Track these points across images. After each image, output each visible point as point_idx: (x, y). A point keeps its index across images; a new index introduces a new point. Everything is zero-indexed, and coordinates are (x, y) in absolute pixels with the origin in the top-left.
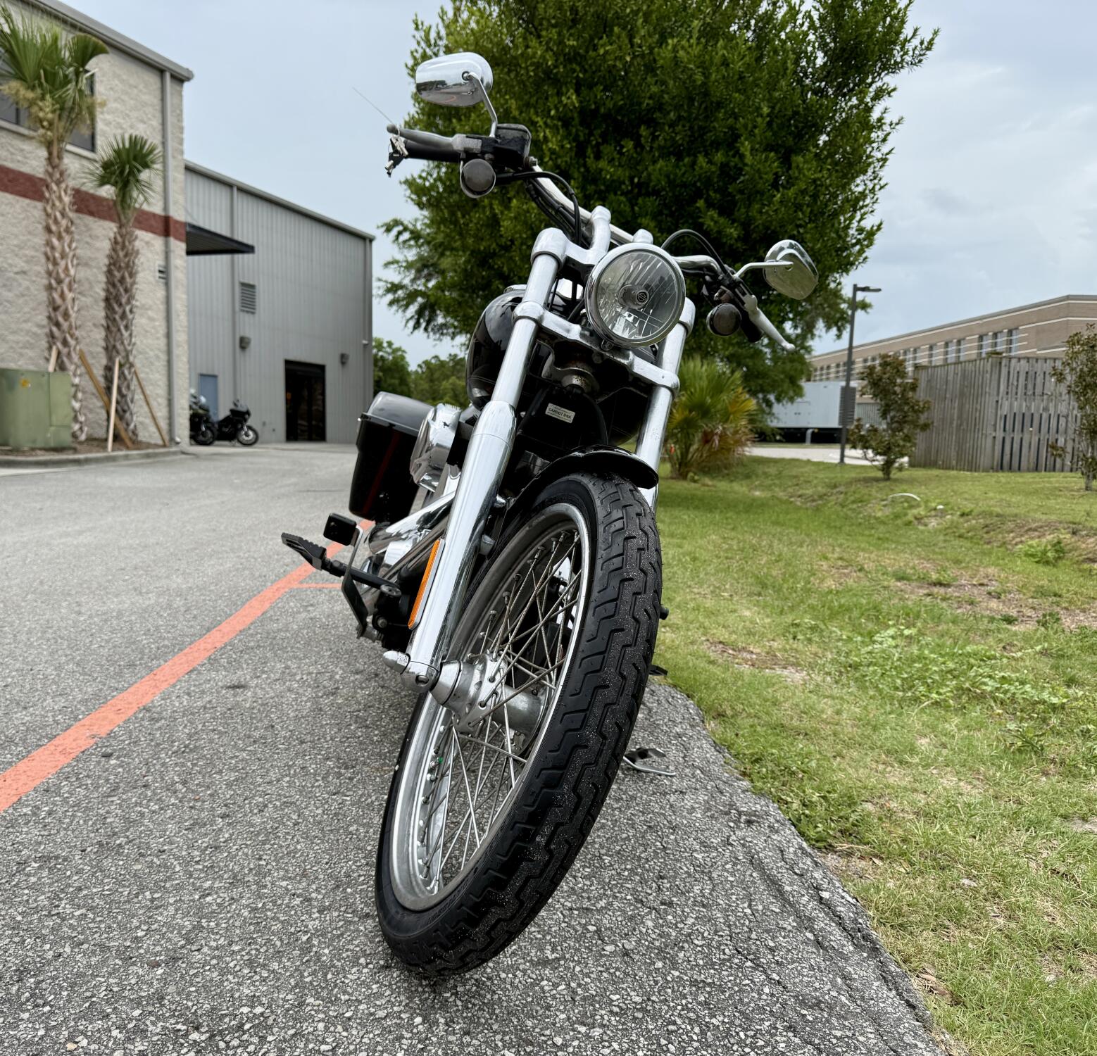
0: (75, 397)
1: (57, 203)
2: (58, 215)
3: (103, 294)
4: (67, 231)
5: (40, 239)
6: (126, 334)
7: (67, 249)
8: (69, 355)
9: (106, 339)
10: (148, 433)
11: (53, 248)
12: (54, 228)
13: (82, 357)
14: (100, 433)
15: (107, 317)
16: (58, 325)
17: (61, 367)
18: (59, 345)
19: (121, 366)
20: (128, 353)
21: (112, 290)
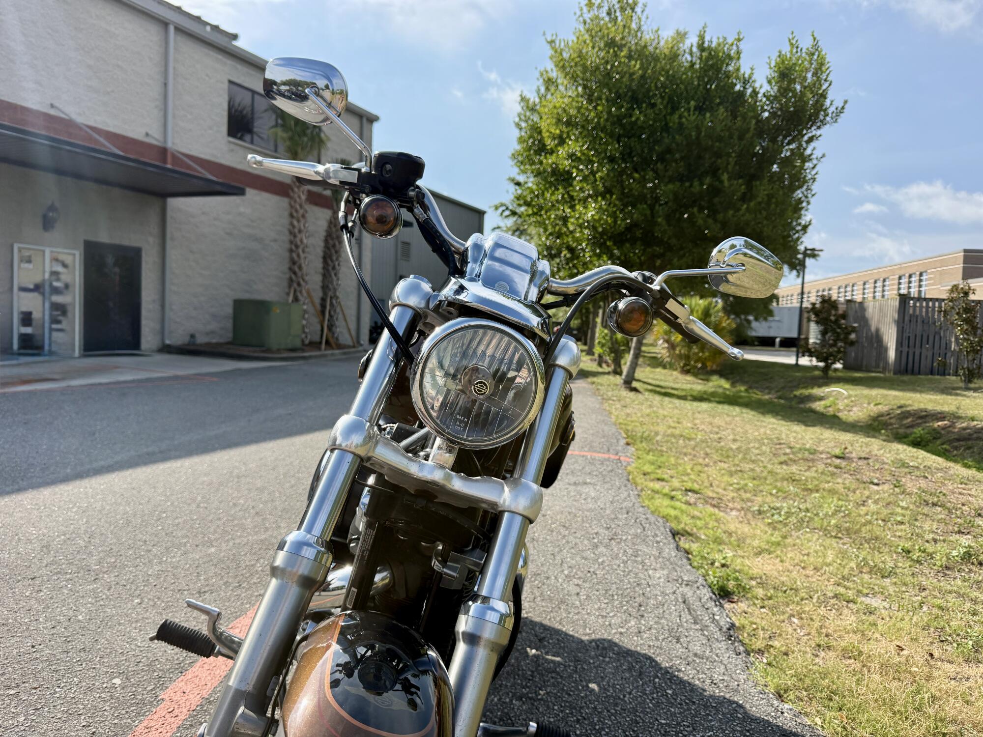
0: (304, 318)
1: (298, 200)
2: (298, 207)
3: (321, 254)
4: (303, 216)
5: (286, 221)
6: (335, 278)
7: (302, 227)
8: (301, 292)
9: (323, 281)
10: (345, 338)
11: (294, 227)
12: (295, 214)
13: (308, 292)
14: (317, 338)
15: (324, 268)
16: (295, 273)
17: (296, 299)
18: (295, 285)
19: (331, 298)
20: (335, 290)
21: (328, 251)
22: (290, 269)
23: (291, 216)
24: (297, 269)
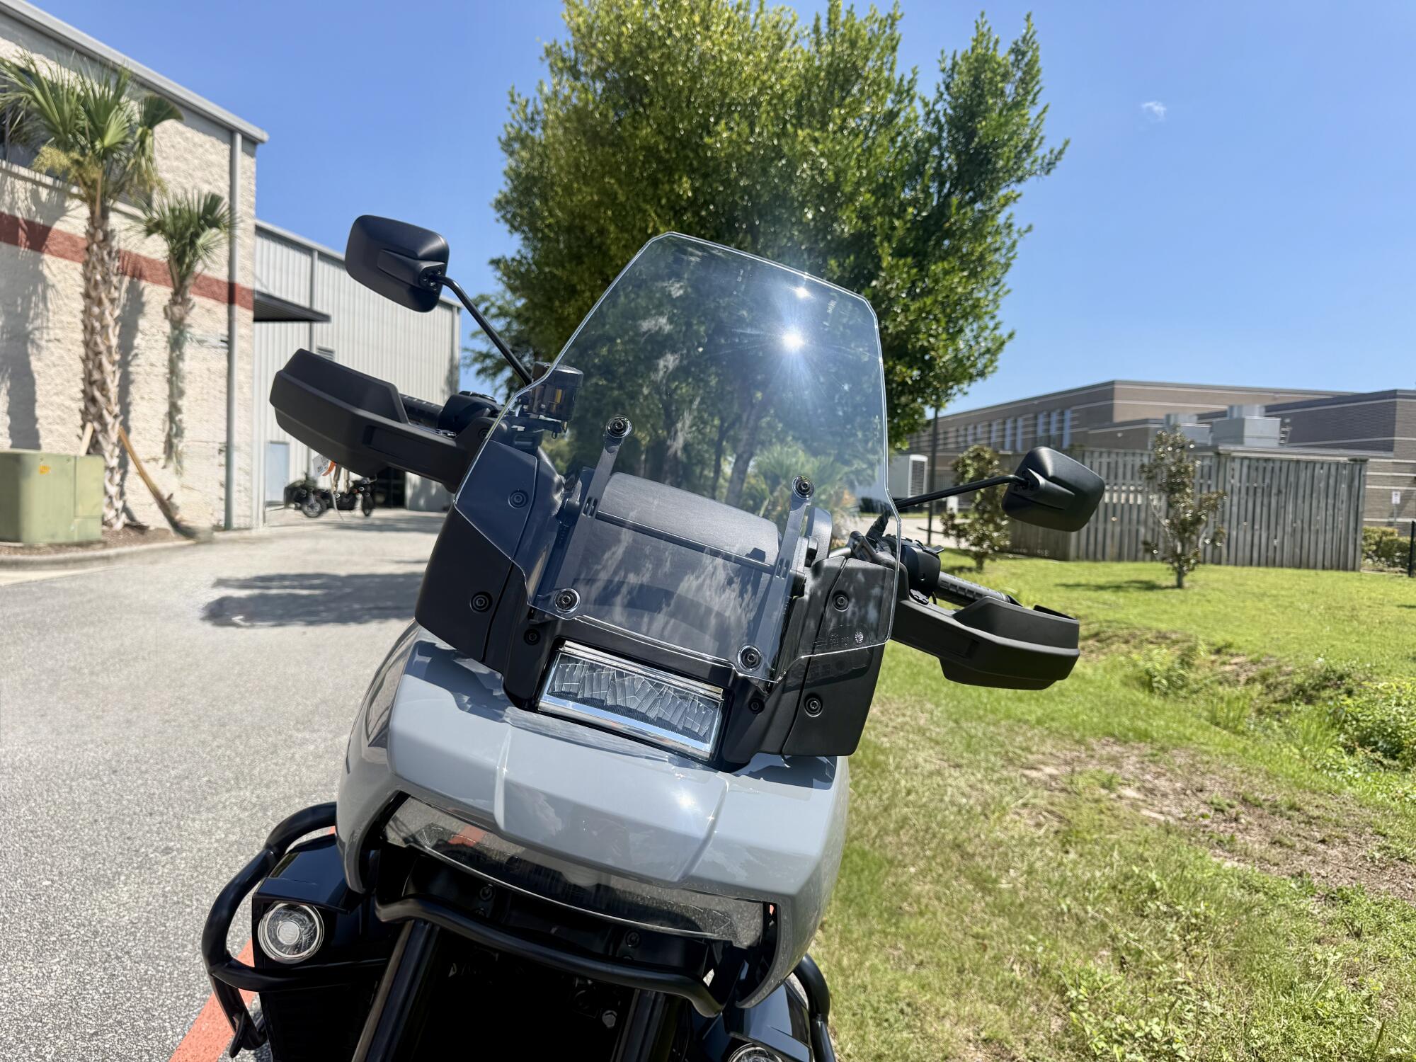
1: (98, 267)
2: (100, 279)
4: (110, 296)
5: (77, 305)
7: (108, 317)
8: (106, 433)
11: (90, 315)
16: (94, 401)
17: (96, 447)
18: (95, 423)
22: (84, 392)
23: (87, 295)
24: (97, 394)
